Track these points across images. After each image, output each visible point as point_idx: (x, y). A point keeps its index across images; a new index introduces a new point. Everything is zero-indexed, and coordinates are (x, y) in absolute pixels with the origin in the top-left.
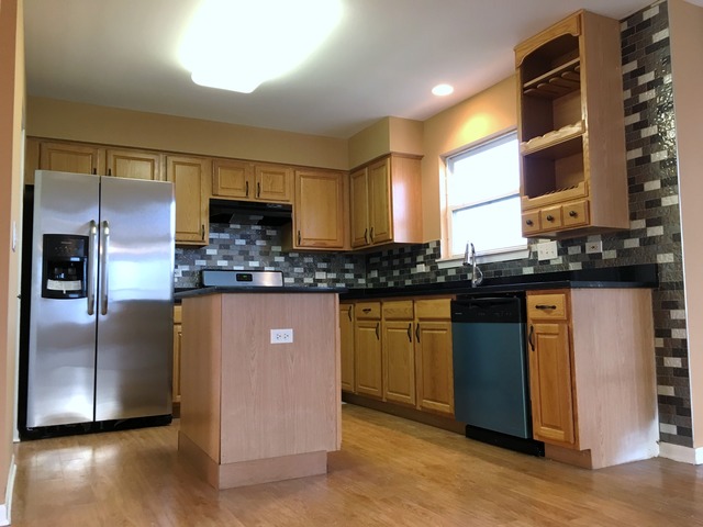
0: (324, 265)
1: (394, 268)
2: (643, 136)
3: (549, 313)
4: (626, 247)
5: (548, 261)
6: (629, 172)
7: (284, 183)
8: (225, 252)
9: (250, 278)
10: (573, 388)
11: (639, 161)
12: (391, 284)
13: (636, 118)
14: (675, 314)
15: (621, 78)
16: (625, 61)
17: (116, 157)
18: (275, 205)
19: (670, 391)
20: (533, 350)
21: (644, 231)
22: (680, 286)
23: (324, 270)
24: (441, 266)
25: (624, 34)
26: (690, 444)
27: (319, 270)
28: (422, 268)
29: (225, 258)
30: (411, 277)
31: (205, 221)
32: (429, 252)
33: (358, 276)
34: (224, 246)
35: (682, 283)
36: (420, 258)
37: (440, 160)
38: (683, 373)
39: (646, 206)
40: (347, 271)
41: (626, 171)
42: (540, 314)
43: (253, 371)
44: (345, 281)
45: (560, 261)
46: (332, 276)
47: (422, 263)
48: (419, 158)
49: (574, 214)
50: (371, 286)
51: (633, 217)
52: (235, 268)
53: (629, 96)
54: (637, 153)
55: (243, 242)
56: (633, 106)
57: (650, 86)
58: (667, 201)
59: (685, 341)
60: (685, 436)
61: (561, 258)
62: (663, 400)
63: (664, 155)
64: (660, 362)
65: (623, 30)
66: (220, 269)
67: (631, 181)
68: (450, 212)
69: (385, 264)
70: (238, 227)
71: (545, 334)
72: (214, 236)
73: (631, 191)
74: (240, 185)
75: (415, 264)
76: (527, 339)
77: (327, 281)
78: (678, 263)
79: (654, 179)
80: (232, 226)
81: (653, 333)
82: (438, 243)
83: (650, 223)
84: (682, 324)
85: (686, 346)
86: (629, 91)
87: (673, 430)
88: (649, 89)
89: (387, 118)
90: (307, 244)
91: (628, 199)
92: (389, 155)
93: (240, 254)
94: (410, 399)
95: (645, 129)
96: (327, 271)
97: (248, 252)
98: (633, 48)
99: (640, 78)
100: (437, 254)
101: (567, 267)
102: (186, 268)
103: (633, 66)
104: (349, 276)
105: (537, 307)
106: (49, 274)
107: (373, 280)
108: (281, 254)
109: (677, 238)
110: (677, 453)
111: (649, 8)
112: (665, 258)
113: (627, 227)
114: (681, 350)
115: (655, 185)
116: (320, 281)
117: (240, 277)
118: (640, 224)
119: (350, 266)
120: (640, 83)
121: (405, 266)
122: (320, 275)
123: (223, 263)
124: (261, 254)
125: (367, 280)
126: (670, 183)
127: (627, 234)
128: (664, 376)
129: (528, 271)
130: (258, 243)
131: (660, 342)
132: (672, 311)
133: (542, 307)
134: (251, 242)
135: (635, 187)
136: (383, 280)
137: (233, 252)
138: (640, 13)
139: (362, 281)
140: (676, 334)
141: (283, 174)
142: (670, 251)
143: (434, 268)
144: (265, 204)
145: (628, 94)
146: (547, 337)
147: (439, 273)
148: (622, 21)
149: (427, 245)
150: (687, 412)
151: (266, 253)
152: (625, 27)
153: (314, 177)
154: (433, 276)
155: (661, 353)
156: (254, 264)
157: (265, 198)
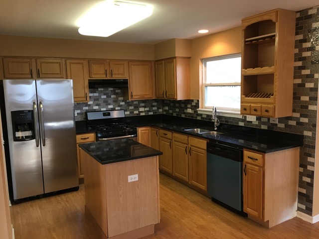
0: (143, 104)
1: (176, 107)
2: (302, 74)
3: (254, 161)
4: (289, 124)
5: (251, 122)
6: (294, 89)
7: (124, 69)
8: (97, 102)
9: (109, 114)
10: (263, 196)
11: (299, 85)
12: (175, 115)
13: (300, 64)
14: (310, 159)
15: (294, 42)
16: (297, 34)
17: (41, 63)
18: (120, 80)
19: (304, 191)
20: (246, 175)
21: (299, 119)
22: (314, 147)
23: (143, 107)
24: (199, 112)
25: (298, 19)
26: (311, 214)
27: (141, 107)
28: (190, 111)
29: (97, 105)
30: (184, 113)
31: (87, 90)
32: (194, 104)
33: (159, 108)
34: (96, 99)
35: (315, 146)
36: (189, 106)
37: (200, 61)
38: (311, 185)
39: (301, 108)
40: (154, 106)
41: (292, 89)
42: (250, 160)
43: (121, 196)
44: (153, 111)
45: (257, 123)
46: (147, 109)
47: (190, 108)
48: (189, 58)
49: (267, 111)
50: (165, 113)
51: (294, 111)
52: (102, 109)
53: (298, 52)
54: (299, 81)
55: (105, 97)
56: (298, 58)
57: (309, 49)
58: (311, 108)
59: (313, 172)
60: (309, 211)
61: (257, 121)
62: (300, 194)
63: (312, 85)
64: (301, 178)
65: (297, 17)
66: (95, 111)
67: (294, 94)
68: (204, 86)
69: (172, 104)
70: (102, 89)
71: (252, 170)
72: (91, 95)
73: (294, 98)
74: (103, 71)
75: (187, 108)
76: (243, 170)
77: (144, 111)
78: (314, 137)
79: (306, 95)
80: (99, 89)
81: (299, 165)
82: (198, 101)
83: (302, 116)
84: (313, 164)
85: (313, 174)
86: (298, 49)
87: (304, 207)
88: (308, 51)
89: (174, 39)
90: (135, 98)
91: (292, 102)
92: (175, 57)
93: (104, 103)
94: (186, 178)
95: (304, 70)
96: (145, 107)
97: (107, 102)
98: (301, 28)
99: (304, 44)
100: (197, 106)
101: (260, 127)
102: (79, 111)
103: (300, 37)
104: (155, 108)
105: (249, 157)
106: (16, 129)
107: (166, 111)
108: (123, 101)
109: (315, 126)
110: (305, 217)
111: (311, 8)
112: (308, 133)
113: (291, 116)
114: (311, 175)
115: (306, 98)
116: (142, 112)
117: (104, 114)
118: (297, 115)
119: (155, 104)
120: (304, 47)
121: (182, 108)
122: (141, 109)
123: (96, 108)
124: (114, 101)
125: (163, 111)
126: (313, 99)
127: (290, 118)
128: (302, 184)
129: (241, 124)
130: (112, 96)
131: (302, 170)
132: (308, 158)
133: (251, 158)
134: (109, 96)
135: (296, 97)
136: (171, 111)
137: (100, 102)
138: (307, 10)
139: (161, 110)
140: (309, 168)
141: (123, 64)
142: (311, 131)
143: (196, 112)
144: (115, 80)
145: (297, 51)
146: (253, 171)
147: (198, 115)
148: (297, 12)
149: (192, 101)
150: (311, 202)
151: (116, 101)
152: (298, 15)
153: (138, 65)
154: (195, 116)
155: (301, 175)
156: (111, 107)
157: (115, 77)
